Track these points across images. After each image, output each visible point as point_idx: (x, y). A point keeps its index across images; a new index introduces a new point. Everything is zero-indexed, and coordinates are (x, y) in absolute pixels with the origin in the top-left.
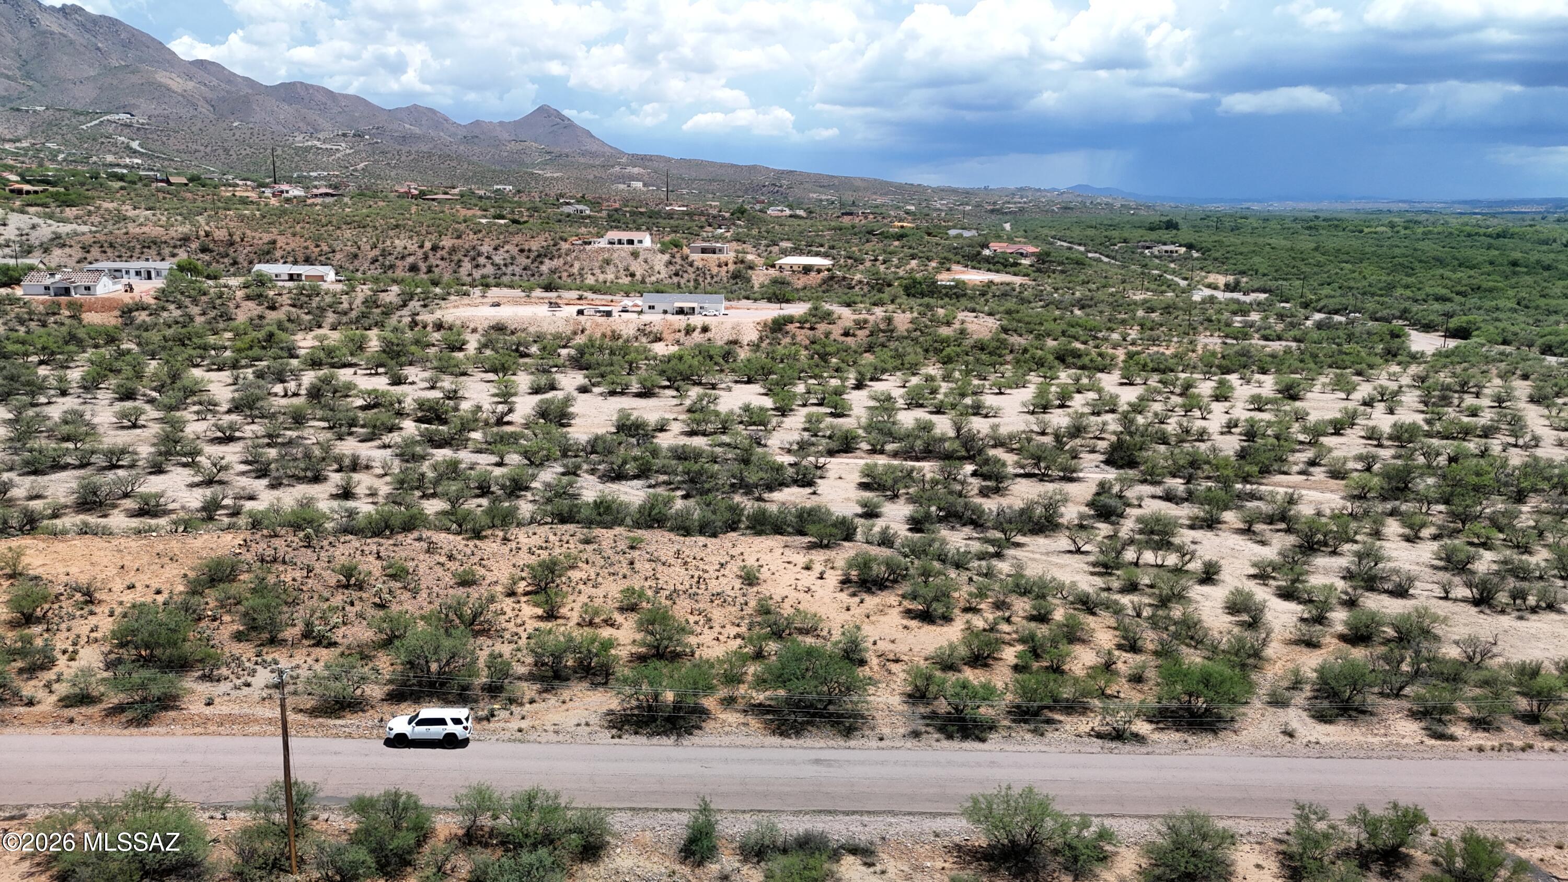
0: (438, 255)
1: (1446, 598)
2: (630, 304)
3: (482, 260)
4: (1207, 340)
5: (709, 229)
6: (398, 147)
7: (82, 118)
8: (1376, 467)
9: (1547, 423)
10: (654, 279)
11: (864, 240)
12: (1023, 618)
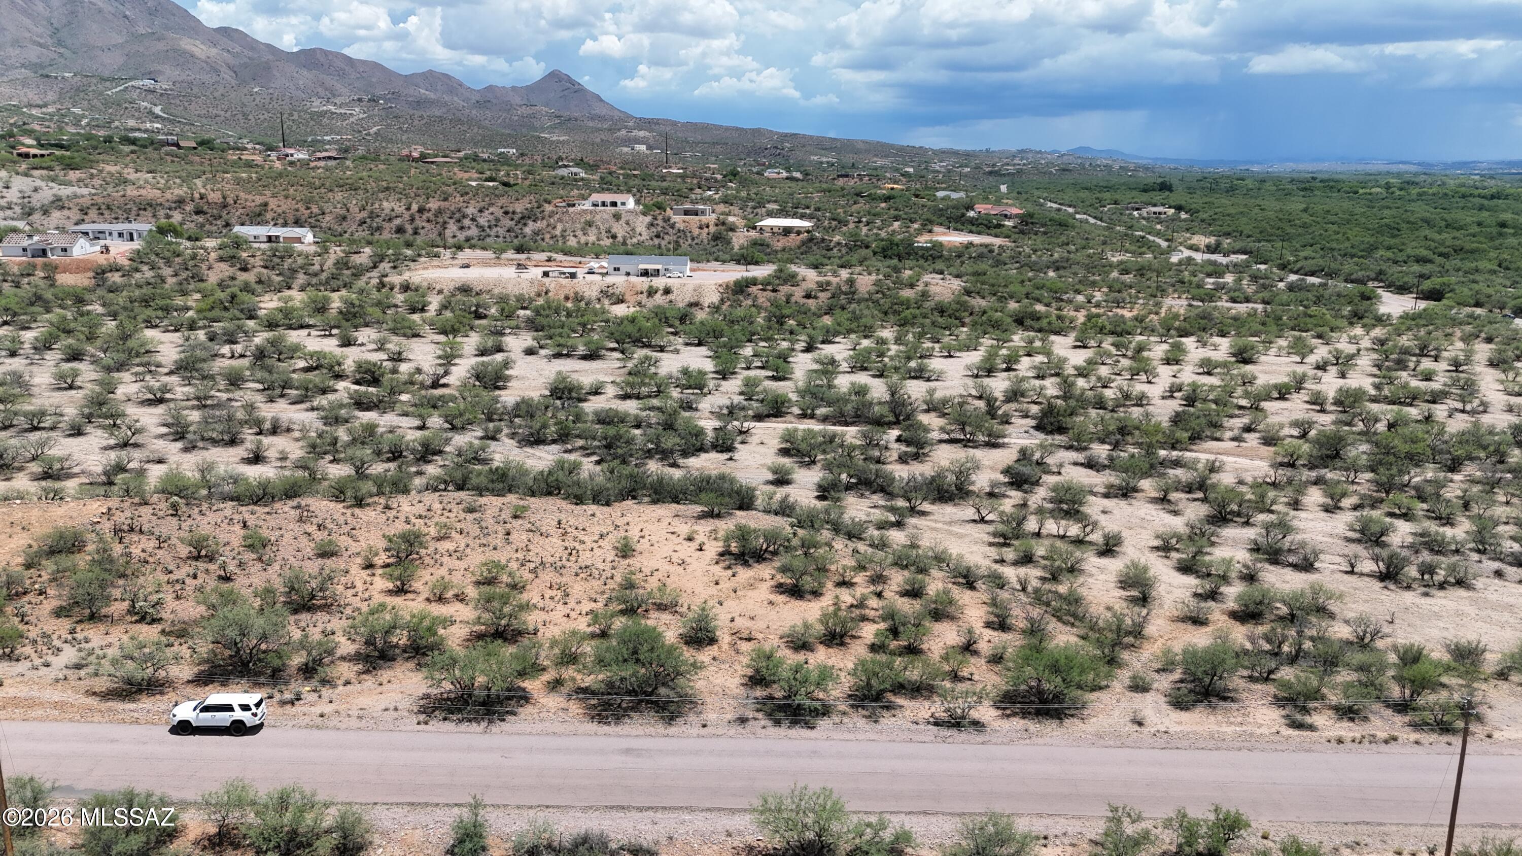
0: (424, 217)
1: (1352, 572)
2: (597, 265)
3: (466, 222)
4: (1173, 302)
5: (698, 191)
6: (411, 112)
7: (108, 84)
8: (1313, 433)
9: (1501, 387)
10: (635, 240)
11: (851, 202)
12: (897, 592)
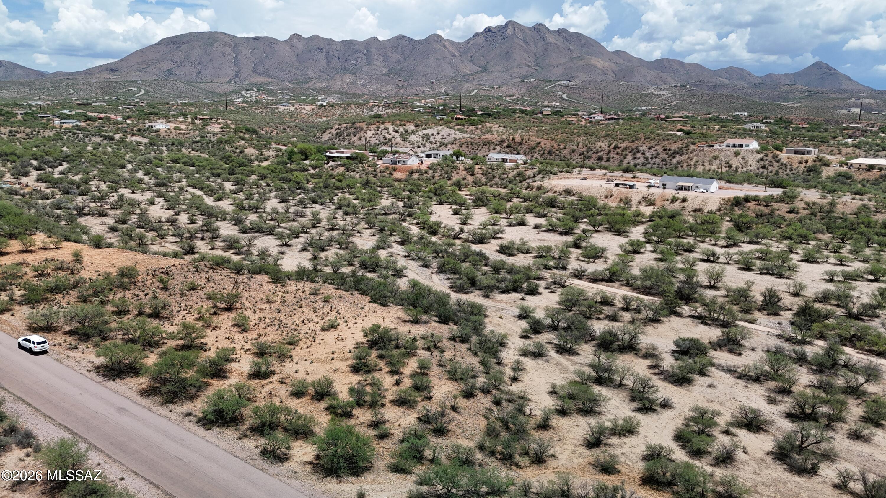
0: (616, 152)
2: (653, 182)
3: (638, 155)
6: (705, 92)
7: (548, 84)
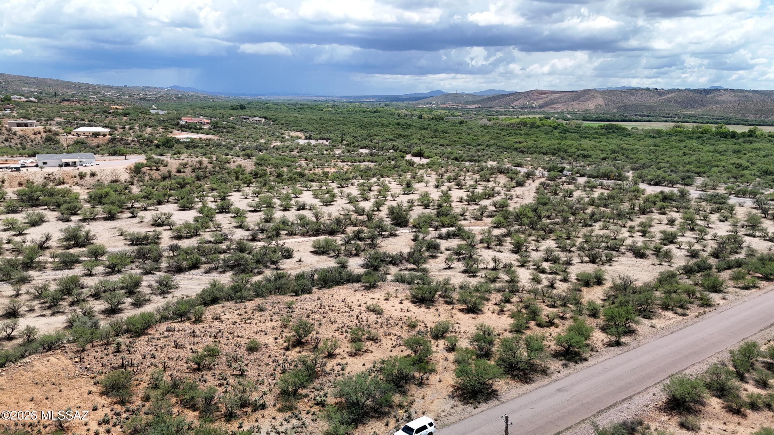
1: (582, 262)
2: (28, 162)
